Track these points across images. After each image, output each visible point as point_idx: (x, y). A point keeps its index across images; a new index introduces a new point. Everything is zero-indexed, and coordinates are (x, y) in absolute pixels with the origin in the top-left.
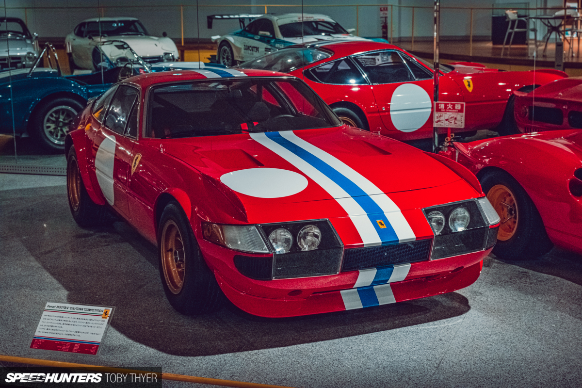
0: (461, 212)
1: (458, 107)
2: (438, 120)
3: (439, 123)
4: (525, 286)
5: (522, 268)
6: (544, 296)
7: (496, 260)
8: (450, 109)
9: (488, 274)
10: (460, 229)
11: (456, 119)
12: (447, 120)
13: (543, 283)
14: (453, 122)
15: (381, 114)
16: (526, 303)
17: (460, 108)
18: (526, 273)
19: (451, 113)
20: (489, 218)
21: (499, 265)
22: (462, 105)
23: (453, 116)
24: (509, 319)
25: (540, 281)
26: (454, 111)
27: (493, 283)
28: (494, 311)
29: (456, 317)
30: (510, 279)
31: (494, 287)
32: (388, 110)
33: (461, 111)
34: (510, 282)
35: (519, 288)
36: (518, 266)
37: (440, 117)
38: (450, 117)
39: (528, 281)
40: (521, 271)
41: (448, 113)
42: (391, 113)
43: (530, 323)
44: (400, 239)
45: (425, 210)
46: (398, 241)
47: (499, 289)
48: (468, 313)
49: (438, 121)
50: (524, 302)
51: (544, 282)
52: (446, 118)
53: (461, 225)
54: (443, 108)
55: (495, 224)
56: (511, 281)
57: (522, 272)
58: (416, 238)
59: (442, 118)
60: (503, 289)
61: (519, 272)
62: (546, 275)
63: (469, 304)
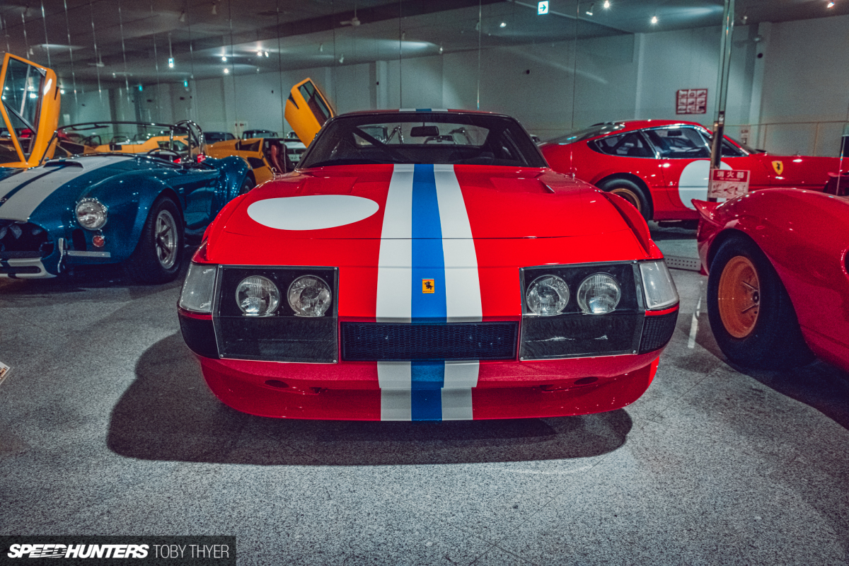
0: (604, 282)
1: (740, 175)
2: (715, 189)
3: (716, 193)
4: (746, 415)
5: (758, 383)
6: (770, 441)
7: (725, 365)
8: (730, 177)
9: (697, 384)
10: (598, 310)
11: (736, 189)
12: (725, 190)
13: (780, 416)
14: (733, 192)
15: (668, 189)
16: (730, 450)
17: (742, 177)
18: (761, 391)
19: (731, 182)
20: (650, 296)
21: (726, 372)
22: (746, 174)
23: (733, 185)
24: (677, 481)
25: (778, 411)
26: (735, 179)
27: (695, 402)
28: (660, 458)
29: (585, 459)
30: (728, 399)
31: (693, 410)
32: (677, 186)
33: (744, 180)
34: (725, 404)
35: (734, 418)
36: (755, 378)
37: (718, 186)
38: (730, 186)
39: (757, 407)
40: (754, 387)
41: (728, 182)
42: (680, 189)
43: (712, 502)
44: (449, 315)
45: (525, 271)
46: (445, 318)
47: (698, 415)
48: (613, 453)
49: (715, 191)
50: (727, 449)
51: (783, 412)
52: (725, 188)
53: (601, 304)
54: (723, 176)
55: (663, 309)
56: (727, 402)
57: (756, 390)
58: (484, 317)
59: (720, 188)
60: (705, 415)
61: (751, 388)
62: (794, 400)
63: (628, 435)
